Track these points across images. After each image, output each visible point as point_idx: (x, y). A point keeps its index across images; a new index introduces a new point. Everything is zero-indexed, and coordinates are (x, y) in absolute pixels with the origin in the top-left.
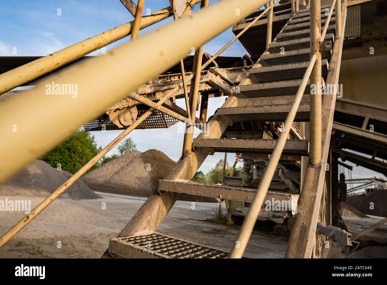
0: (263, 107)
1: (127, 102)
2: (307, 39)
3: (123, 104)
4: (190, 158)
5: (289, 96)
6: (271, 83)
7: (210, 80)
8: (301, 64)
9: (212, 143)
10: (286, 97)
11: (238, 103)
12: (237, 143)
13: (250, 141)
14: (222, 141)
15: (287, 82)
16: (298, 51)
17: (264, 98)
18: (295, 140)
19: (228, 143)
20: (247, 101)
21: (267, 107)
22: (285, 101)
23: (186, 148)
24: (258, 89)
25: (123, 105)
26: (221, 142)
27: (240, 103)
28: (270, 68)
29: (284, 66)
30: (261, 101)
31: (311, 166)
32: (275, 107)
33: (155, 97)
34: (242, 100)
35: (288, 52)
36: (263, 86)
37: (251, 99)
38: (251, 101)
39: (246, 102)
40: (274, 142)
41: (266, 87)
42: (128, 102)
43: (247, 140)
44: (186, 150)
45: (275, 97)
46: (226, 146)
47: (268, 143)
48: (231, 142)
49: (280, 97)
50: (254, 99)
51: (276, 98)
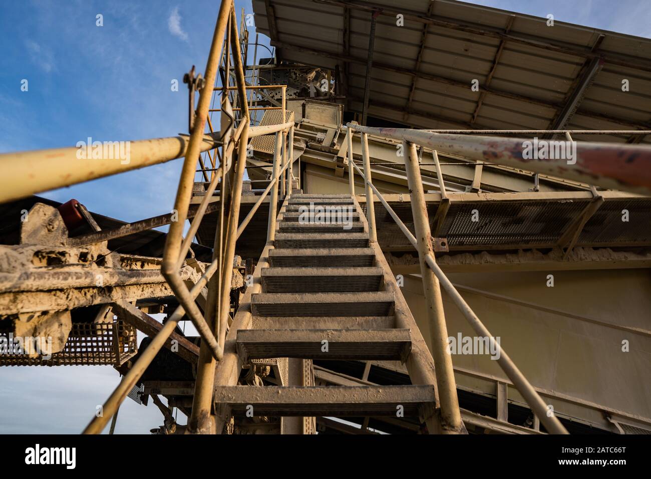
0: (325, 333)
1: (67, 298)
2: (333, 235)
3: (59, 301)
4: (210, 427)
5: (343, 318)
6: (315, 294)
7: (189, 279)
8: (347, 270)
9: (259, 395)
10: (339, 318)
11: (253, 325)
12: (312, 395)
13: (336, 390)
14: (280, 392)
15: (341, 295)
16: (330, 251)
17: (300, 318)
18: (415, 387)
19: (292, 395)
20: (271, 321)
21: (333, 332)
22: (337, 325)
23: (201, 406)
24: (292, 302)
25: (58, 305)
26: (278, 393)
27: (256, 325)
28: (297, 270)
29: (321, 270)
30: (297, 322)
31: (450, 429)
32: (345, 333)
33: (109, 296)
34: (262, 319)
35: (314, 251)
36: (302, 298)
37: (277, 318)
38: (277, 323)
39: (267, 323)
40: (380, 391)
41: (307, 300)
42: (69, 299)
43: (330, 388)
44: (202, 411)
45: (319, 318)
46: (288, 401)
47: (370, 393)
48: (300, 391)
49: (329, 318)
50: (282, 319)
51: (322, 319)
